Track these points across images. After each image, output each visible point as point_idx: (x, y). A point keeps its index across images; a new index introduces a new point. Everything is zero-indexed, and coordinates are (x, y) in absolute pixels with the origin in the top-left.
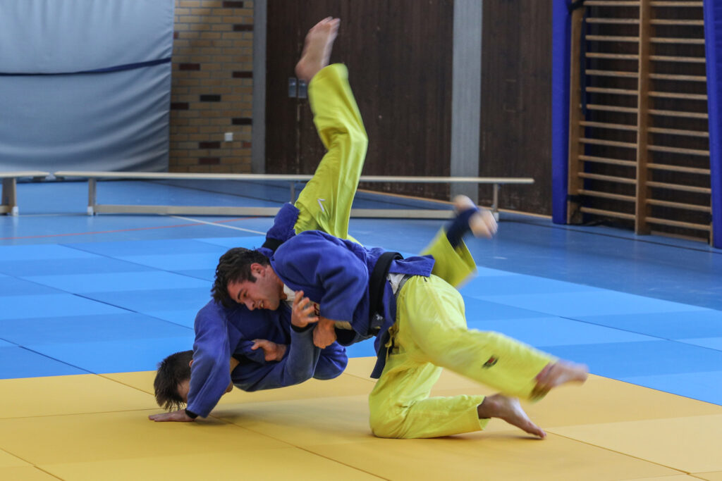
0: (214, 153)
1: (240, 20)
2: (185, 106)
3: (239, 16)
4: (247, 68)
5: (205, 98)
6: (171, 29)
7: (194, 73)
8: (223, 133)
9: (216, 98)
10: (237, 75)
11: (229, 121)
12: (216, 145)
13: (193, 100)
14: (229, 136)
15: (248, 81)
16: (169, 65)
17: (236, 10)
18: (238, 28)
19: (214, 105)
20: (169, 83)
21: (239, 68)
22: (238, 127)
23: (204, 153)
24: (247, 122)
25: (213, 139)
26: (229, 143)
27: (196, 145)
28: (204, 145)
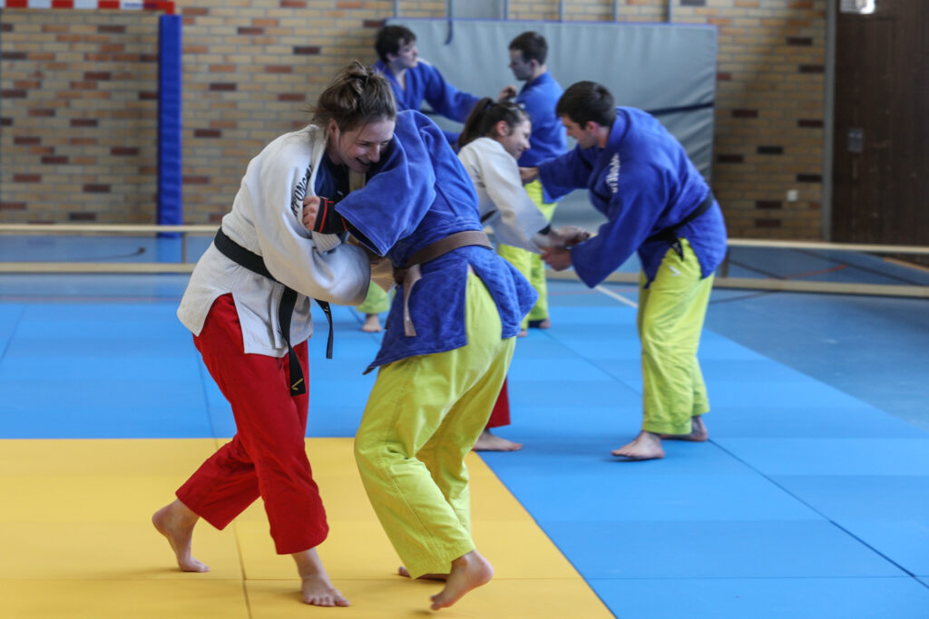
0: (774, 214)
1: (808, 60)
2: (738, 159)
3: (807, 56)
4: (816, 116)
5: (763, 150)
6: (711, 69)
7: (752, 121)
8: (785, 191)
9: (777, 150)
10: (804, 123)
11: (792, 177)
12: (777, 205)
13: (749, 152)
14: (792, 195)
15: (817, 132)
16: (710, 111)
17: (804, 49)
18: (806, 69)
19: (775, 158)
20: (710, 131)
21: (806, 115)
22: (804, 185)
23: (761, 214)
24: (816, 179)
25: (774, 197)
26: (793, 203)
27: (751, 204)
28: (762, 205)
